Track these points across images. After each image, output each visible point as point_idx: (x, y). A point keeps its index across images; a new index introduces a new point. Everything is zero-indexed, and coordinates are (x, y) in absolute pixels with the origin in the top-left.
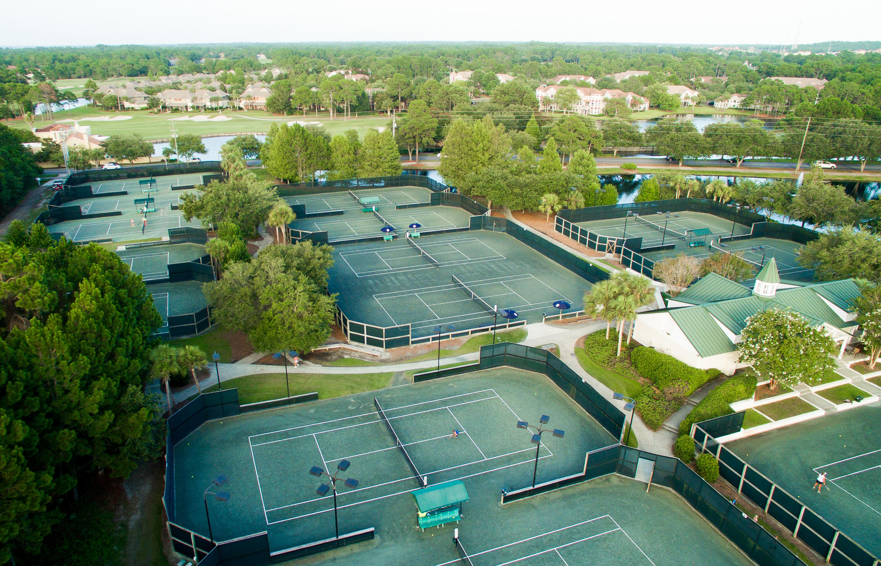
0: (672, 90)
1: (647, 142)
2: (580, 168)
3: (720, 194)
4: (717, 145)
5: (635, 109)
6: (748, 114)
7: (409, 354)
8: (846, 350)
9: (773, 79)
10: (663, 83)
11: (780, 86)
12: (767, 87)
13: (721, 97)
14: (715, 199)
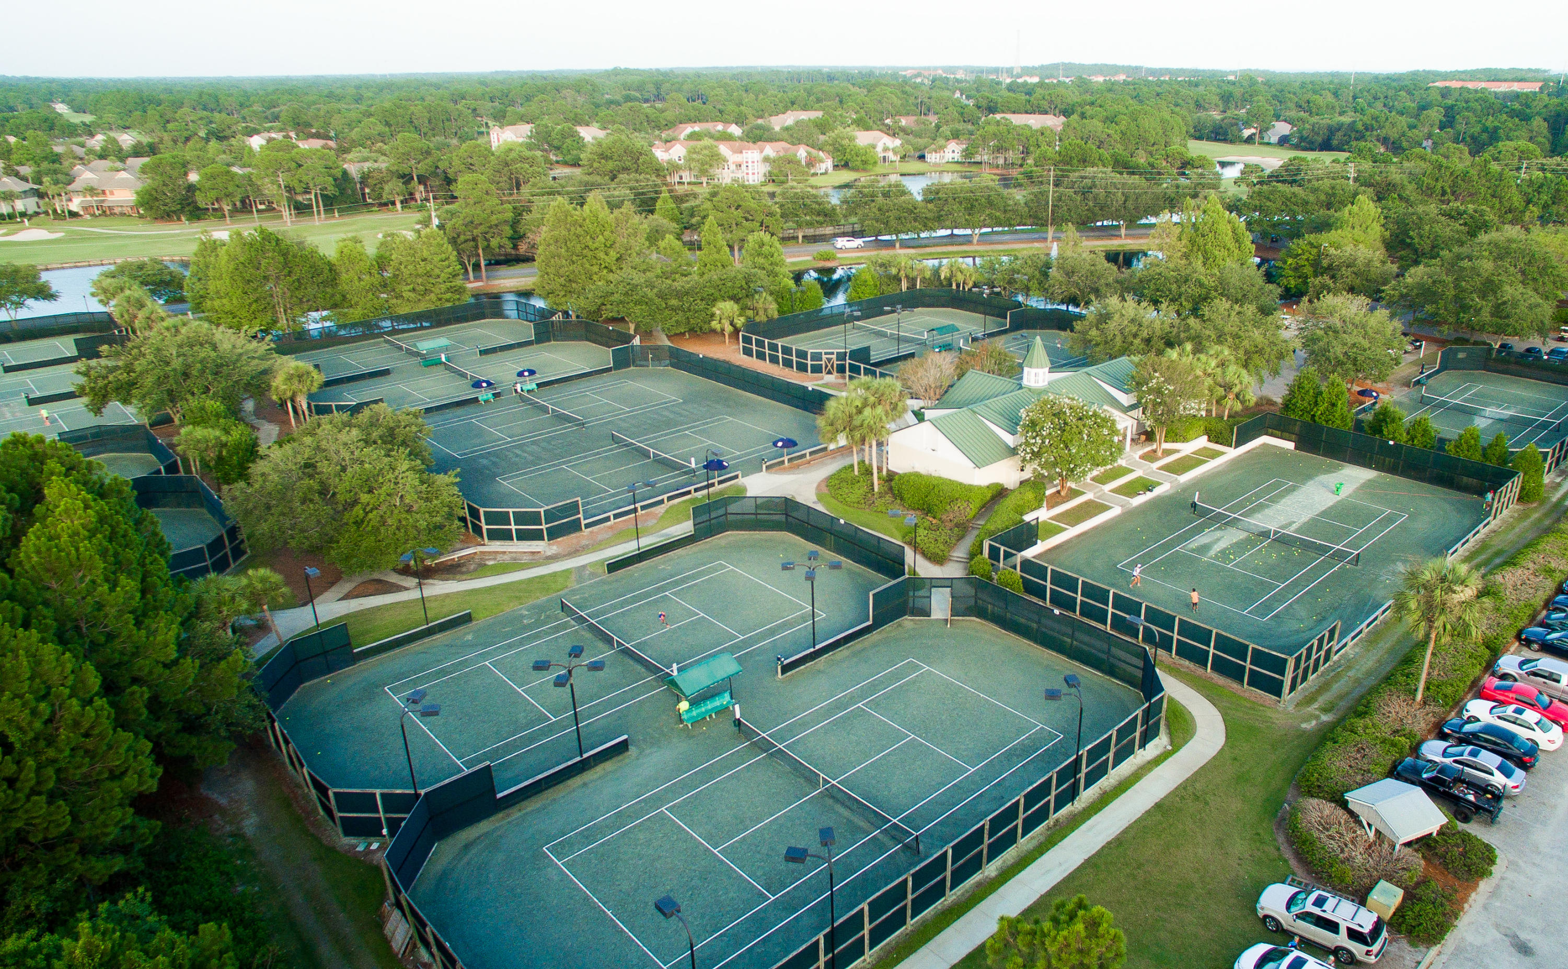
0: (863, 139)
1: (845, 216)
2: (761, 260)
3: (960, 278)
4: (943, 213)
5: (812, 171)
6: (974, 169)
7: (584, 542)
8: (1132, 440)
9: (998, 117)
10: (848, 129)
11: (1008, 124)
12: (991, 129)
13: (933, 147)
14: (954, 287)
